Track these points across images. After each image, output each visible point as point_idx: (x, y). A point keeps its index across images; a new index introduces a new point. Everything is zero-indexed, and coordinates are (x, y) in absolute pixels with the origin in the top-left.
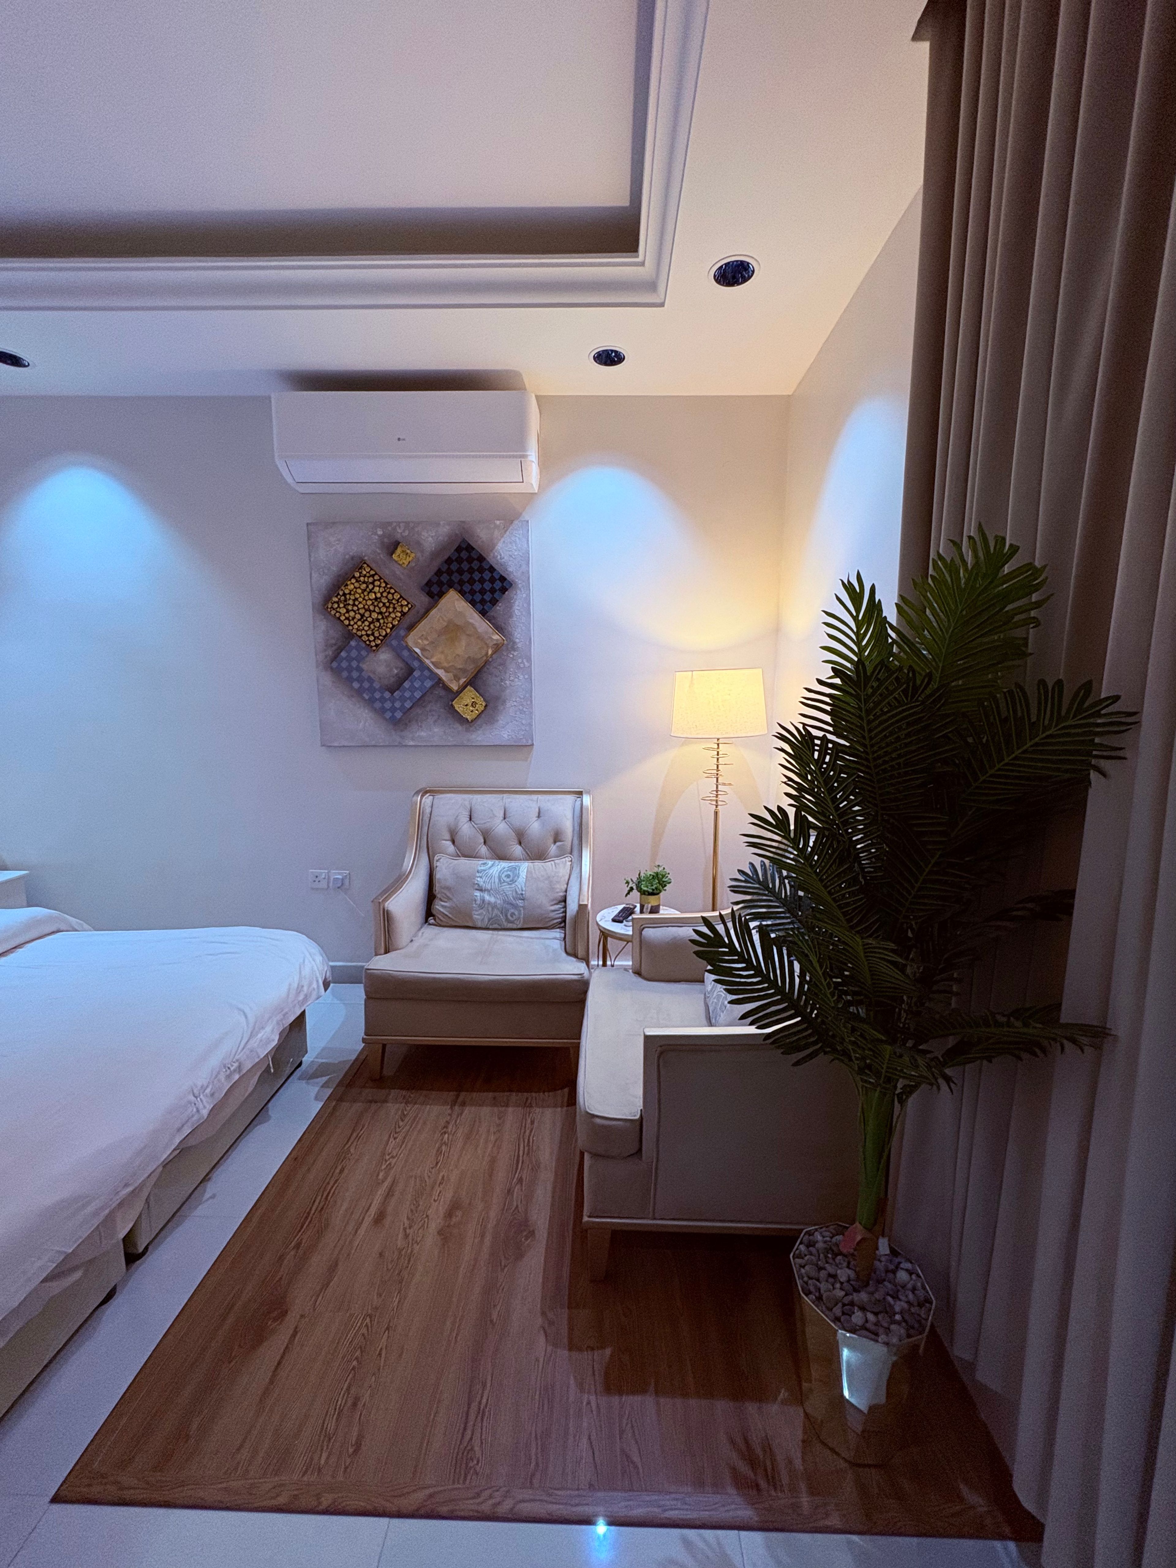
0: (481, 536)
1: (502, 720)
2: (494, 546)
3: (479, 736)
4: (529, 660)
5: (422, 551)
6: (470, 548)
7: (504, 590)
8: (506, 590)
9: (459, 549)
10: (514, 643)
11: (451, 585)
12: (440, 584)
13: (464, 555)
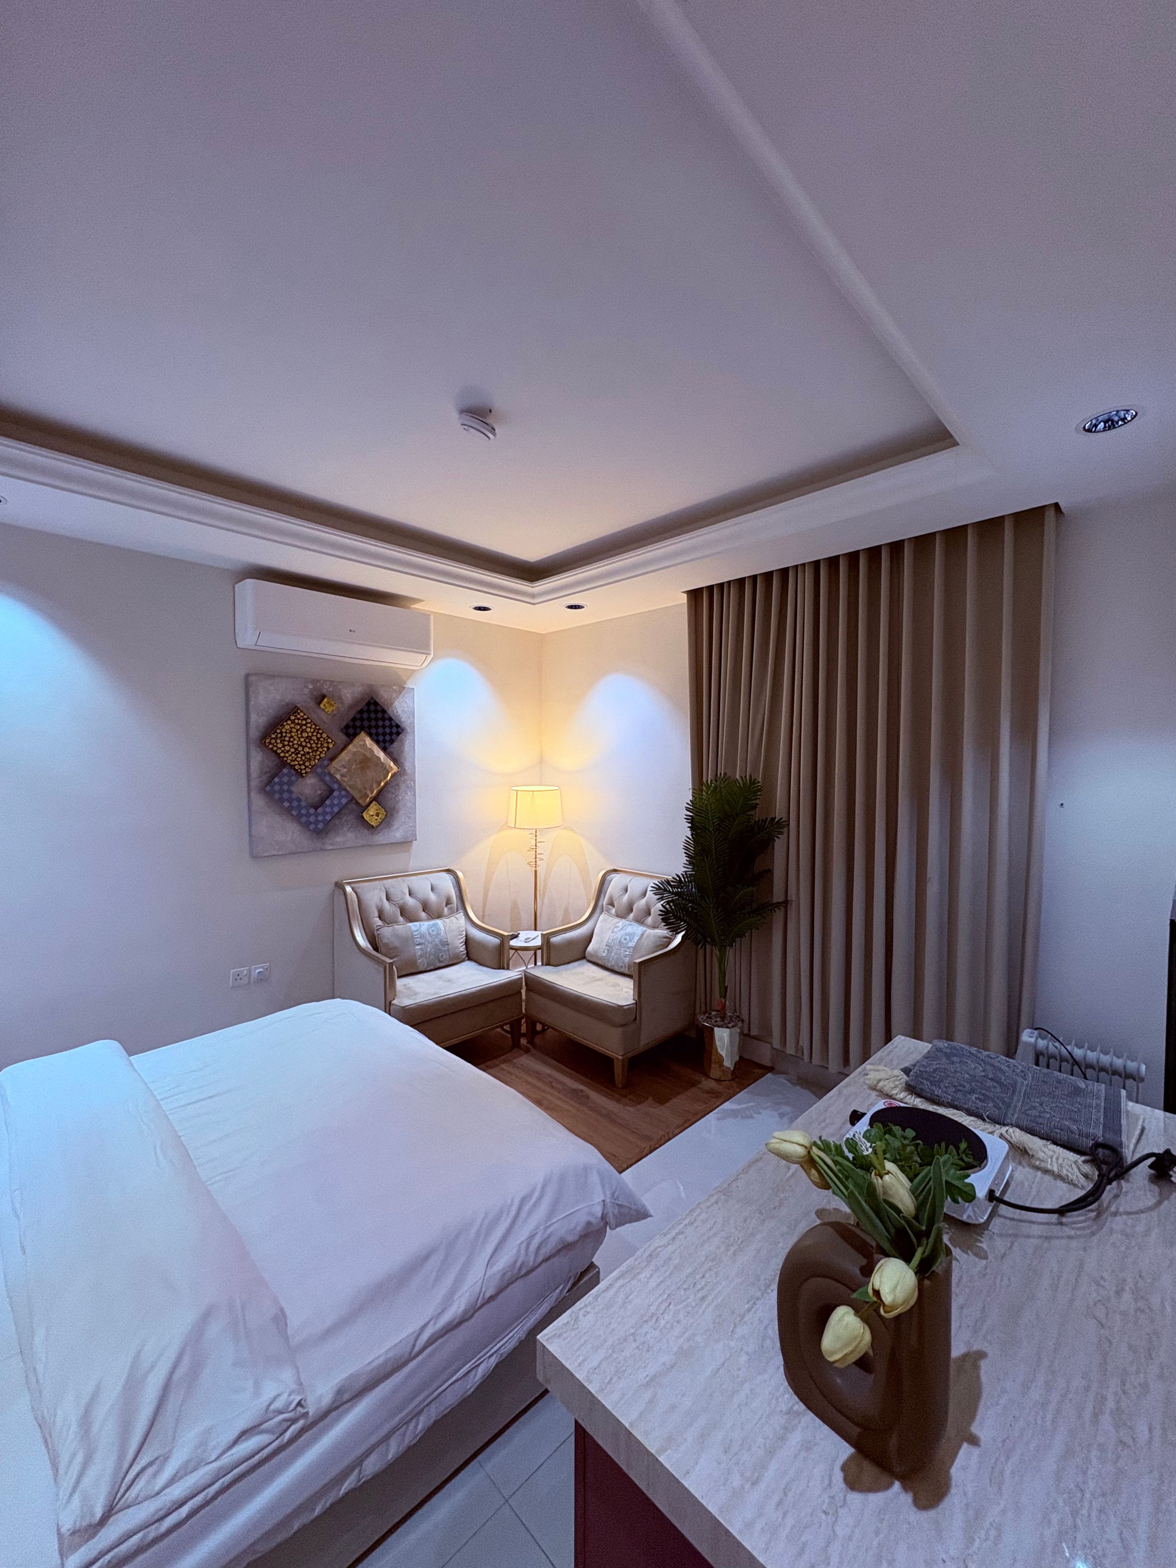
0: (384, 695)
1: (396, 824)
2: (392, 704)
3: (381, 838)
4: (414, 781)
5: (342, 703)
6: (376, 704)
7: (398, 734)
8: (400, 733)
9: (368, 704)
10: (405, 770)
11: (362, 728)
12: (355, 727)
13: (372, 708)
